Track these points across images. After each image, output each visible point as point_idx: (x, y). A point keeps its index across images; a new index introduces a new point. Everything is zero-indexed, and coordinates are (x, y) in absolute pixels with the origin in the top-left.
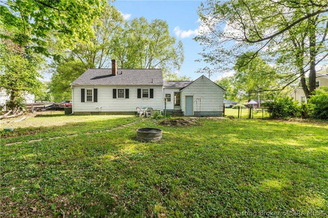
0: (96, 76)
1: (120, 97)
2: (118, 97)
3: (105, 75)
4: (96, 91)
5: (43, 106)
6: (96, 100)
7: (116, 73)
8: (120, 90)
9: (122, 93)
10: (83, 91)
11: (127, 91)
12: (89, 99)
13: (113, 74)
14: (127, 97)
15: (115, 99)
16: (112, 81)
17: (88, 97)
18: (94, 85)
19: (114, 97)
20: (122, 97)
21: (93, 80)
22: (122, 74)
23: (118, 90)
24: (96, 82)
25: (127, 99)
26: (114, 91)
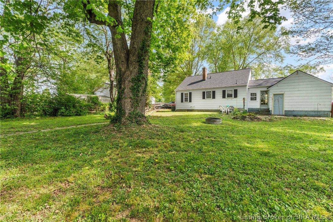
0: (191, 82)
1: (208, 98)
2: (207, 98)
3: (197, 80)
4: (190, 94)
5: (159, 106)
6: (190, 101)
7: (206, 78)
8: (208, 92)
9: (210, 95)
10: (182, 94)
11: (214, 92)
12: (186, 100)
13: (204, 80)
14: (214, 97)
15: (204, 100)
16: (203, 85)
17: (185, 98)
18: (189, 90)
19: (204, 98)
20: (210, 98)
21: (189, 86)
22: (211, 78)
23: (207, 92)
24: (191, 87)
25: (214, 99)
26: (204, 93)
